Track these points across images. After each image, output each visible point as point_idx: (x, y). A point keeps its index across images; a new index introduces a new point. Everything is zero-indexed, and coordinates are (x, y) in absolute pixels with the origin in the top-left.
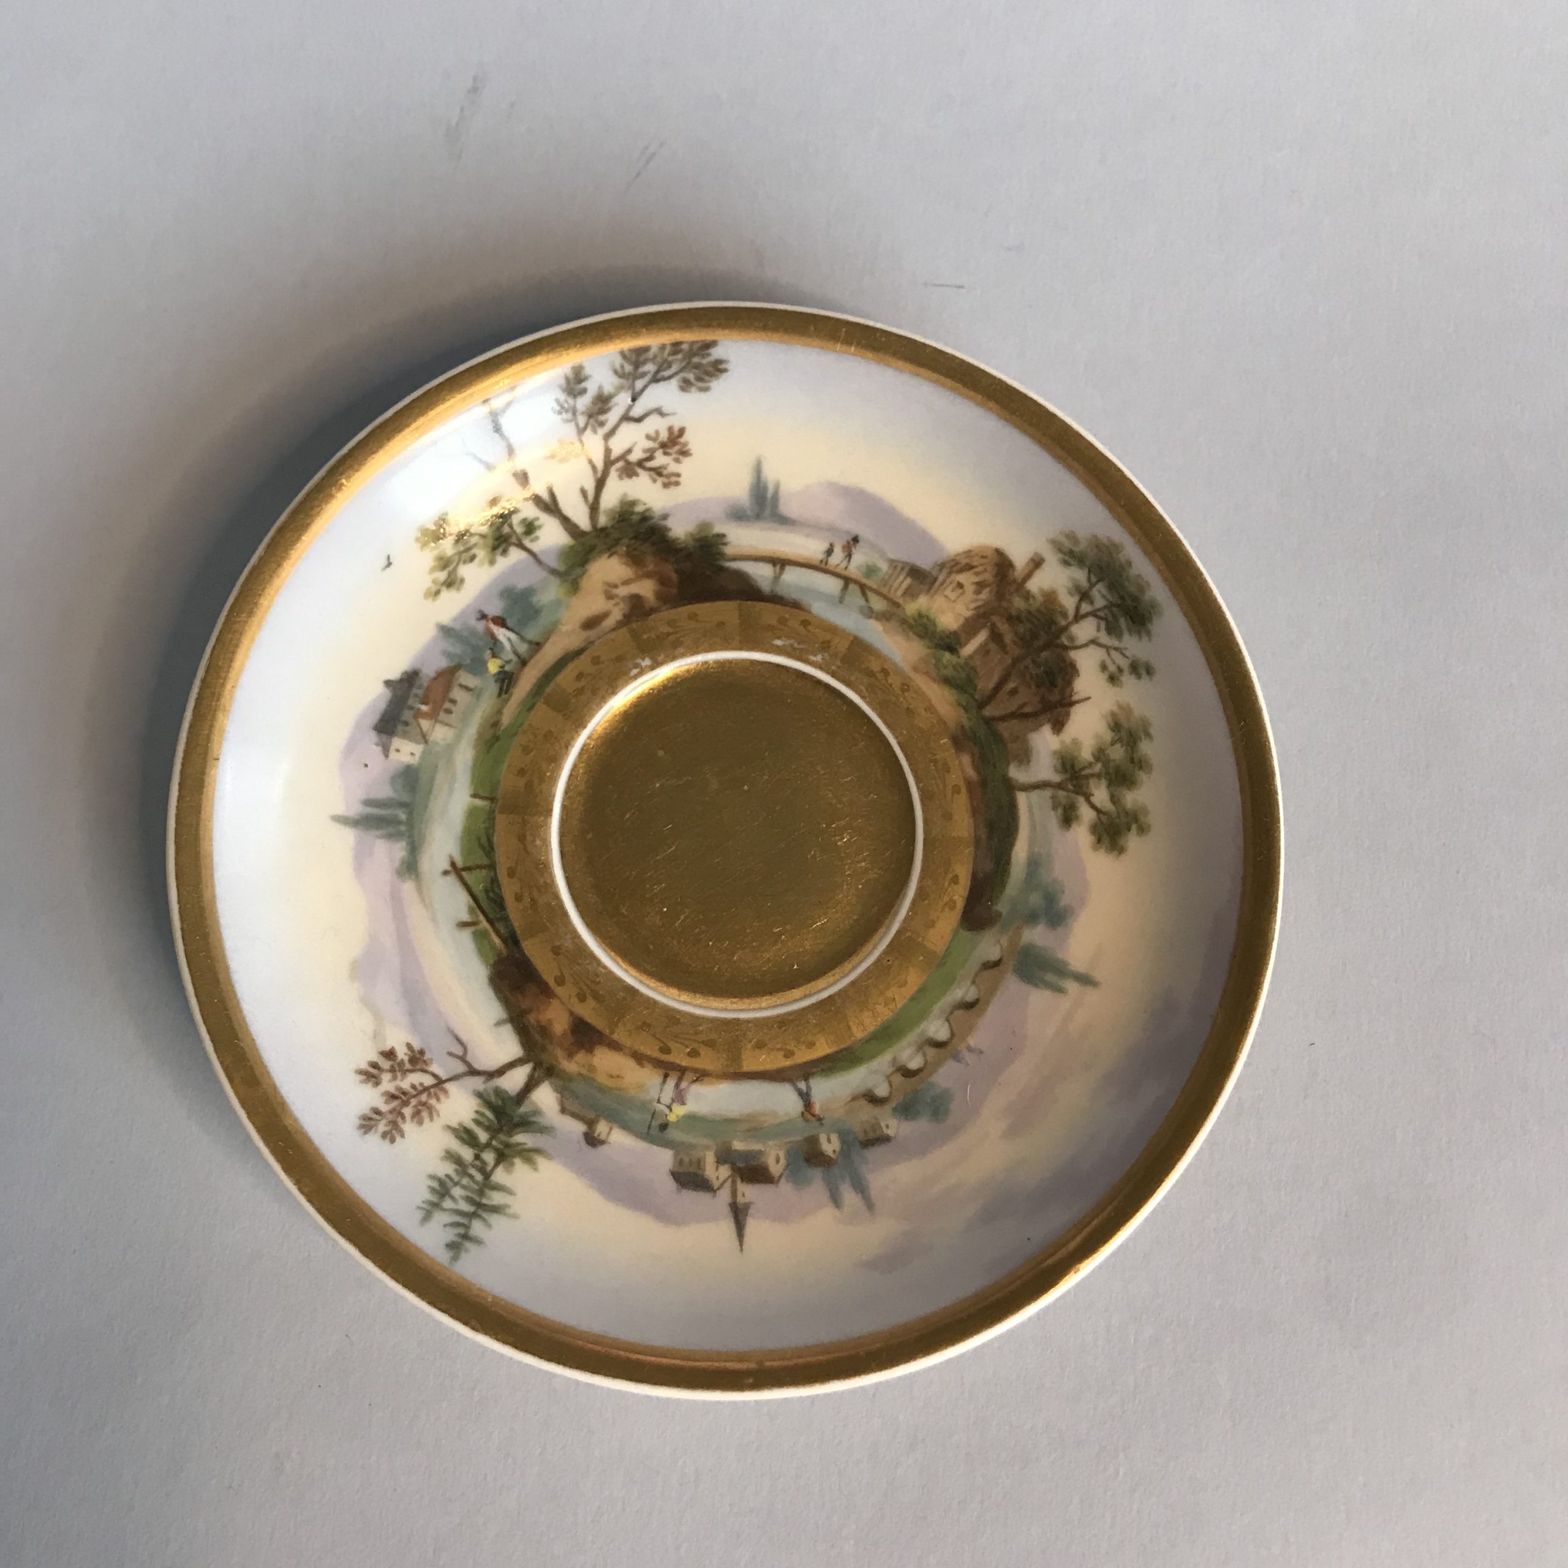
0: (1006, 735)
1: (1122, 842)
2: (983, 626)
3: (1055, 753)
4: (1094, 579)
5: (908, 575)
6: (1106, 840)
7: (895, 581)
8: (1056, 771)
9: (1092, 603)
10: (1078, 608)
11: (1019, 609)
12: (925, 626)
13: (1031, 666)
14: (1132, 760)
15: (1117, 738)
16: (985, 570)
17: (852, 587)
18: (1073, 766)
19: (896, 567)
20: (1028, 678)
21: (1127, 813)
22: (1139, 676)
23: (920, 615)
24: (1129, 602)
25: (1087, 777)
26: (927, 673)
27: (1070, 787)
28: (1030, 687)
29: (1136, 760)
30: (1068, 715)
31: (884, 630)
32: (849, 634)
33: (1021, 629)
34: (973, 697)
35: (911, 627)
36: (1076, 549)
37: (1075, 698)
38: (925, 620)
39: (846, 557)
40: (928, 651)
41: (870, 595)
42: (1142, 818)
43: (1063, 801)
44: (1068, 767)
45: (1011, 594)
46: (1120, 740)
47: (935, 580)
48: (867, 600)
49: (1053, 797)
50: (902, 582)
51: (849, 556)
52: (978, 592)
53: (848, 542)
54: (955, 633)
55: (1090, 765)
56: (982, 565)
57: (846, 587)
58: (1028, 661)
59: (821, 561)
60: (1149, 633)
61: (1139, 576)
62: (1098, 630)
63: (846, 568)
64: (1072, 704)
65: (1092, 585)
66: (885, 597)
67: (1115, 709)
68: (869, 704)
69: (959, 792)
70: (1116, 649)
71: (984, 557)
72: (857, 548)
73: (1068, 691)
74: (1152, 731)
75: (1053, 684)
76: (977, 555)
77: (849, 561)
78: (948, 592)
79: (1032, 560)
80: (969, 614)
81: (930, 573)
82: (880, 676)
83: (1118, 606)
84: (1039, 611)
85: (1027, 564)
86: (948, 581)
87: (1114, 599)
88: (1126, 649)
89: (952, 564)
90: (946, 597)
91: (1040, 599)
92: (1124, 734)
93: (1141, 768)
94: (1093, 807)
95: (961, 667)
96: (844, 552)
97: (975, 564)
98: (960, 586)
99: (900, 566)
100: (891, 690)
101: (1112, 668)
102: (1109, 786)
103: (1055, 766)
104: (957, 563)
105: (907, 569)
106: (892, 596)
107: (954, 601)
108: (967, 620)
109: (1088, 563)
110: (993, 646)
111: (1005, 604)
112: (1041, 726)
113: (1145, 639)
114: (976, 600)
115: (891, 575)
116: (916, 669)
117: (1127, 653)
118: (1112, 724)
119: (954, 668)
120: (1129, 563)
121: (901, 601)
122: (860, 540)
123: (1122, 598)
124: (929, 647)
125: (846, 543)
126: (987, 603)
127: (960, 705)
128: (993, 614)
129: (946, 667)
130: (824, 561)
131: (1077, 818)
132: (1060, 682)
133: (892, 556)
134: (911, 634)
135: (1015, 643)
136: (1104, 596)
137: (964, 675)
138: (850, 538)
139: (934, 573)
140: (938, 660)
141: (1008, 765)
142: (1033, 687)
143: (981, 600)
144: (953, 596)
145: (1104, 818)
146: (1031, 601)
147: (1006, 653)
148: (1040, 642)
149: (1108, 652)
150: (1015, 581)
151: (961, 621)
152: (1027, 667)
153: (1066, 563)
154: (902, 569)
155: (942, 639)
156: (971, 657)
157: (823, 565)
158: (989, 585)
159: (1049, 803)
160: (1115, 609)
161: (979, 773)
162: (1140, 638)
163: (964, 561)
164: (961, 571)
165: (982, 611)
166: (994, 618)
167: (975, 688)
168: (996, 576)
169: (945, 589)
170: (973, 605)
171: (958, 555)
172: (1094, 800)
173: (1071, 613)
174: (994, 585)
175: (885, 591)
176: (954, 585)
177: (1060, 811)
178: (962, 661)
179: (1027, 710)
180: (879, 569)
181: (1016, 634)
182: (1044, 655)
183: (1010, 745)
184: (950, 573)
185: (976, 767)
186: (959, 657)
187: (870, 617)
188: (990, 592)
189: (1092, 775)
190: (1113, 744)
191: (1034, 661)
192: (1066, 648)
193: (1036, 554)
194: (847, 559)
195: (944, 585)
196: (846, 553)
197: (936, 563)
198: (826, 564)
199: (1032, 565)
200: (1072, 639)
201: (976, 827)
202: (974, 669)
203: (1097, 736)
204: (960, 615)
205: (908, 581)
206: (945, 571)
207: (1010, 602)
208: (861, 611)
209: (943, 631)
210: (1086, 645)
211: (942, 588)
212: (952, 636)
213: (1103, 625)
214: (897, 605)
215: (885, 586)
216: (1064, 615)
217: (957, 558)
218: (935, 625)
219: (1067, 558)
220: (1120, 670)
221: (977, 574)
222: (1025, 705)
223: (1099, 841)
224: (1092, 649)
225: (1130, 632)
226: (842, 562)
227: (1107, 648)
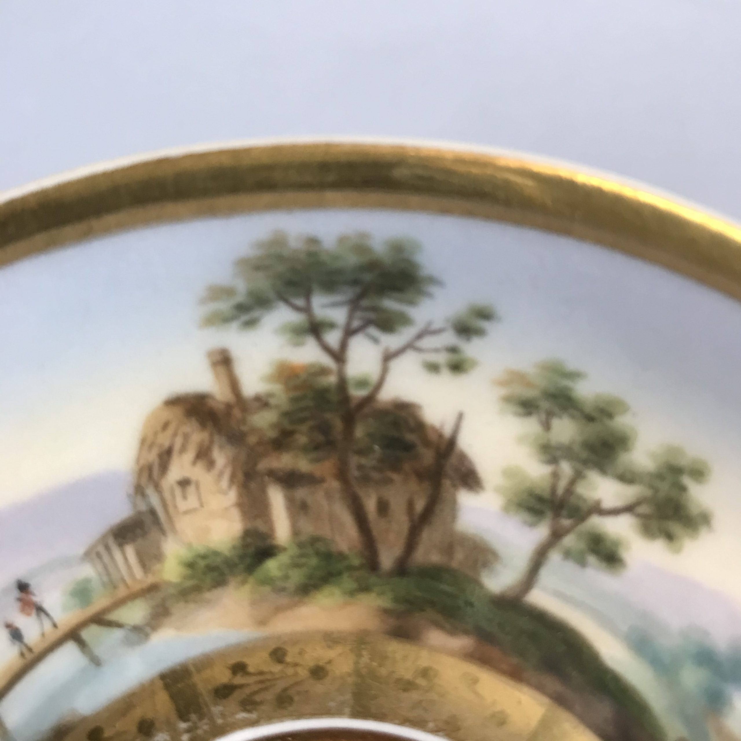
0: (435, 558)
1: (694, 510)
2: (263, 491)
3: (506, 509)
4: (300, 302)
5: (121, 545)
6: (675, 527)
7: (119, 570)
8: (532, 525)
9: (332, 326)
10: (327, 349)
11: (274, 426)
12: (211, 569)
13: (363, 461)
14: (590, 419)
15: (543, 416)
16: (186, 437)
17: (86, 634)
18: (540, 499)
19: (99, 555)
20: (376, 475)
21: (659, 476)
22: (479, 332)
23: (191, 565)
24: (368, 277)
25: (569, 491)
26: (279, 610)
27: (566, 522)
28: (390, 481)
29: (595, 414)
30: (463, 458)
31: (178, 629)
32: (152, 682)
33: (302, 439)
34: (350, 568)
35: (197, 589)
36: (240, 298)
37: (447, 431)
38: (202, 563)
39: (38, 615)
40: (247, 587)
41: (113, 616)
42: (683, 462)
43: (582, 545)
44: (538, 506)
45: (244, 421)
46: (550, 414)
47: (153, 512)
48: (119, 625)
49: (567, 554)
50: (126, 559)
51: (40, 610)
52: (211, 464)
53: (20, 600)
54: (247, 534)
55: (555, 475)
56: (175, 435)
57: (81, 643)
58: (354, 460)
59: (22, 655)
60: (432, 280)
61: (342, 240)
62: (376, 341)
63: (55, 626)
64: (452, 443)
65: (307, 310)
66: (132, 597)
67: (503, 392)
68: (269, 719)
69: (475, 681)
70: (420, 336)
71: (165, 426)
72: (35, 592)
73: (433, 437)
74: (571, 365)
75: (409, 448)
76: (156, 434)
77: (47, 615)
78: (182, 505)
79: (215, 364)
80: (232, 496)
81: (140, 513)
82: (239, 680)
83: (361, 296)
84: (294, 400)
85: (217, 375)
86: (167, 495)
87: (348, 293)
88: (429, 323)
89: (145, 475)
90: (187, 512)
91: (277, 388)
92: (545, 405)
93: (610, 416)
94: (615, 512)
95: (302, 556)
96: (29, 615)
97: (167, 444)
98: (184, 483)
99: (101, 549)
100: (269, 677)
101: (442, 358)
102: (603, 470)
103: (525, 523)
104: (150, 468)
105: (111, 542)
106: (137, 587)
107: (202, 505)
108: (240, 505)
109: (272, 295)
110: (301, 493)
111: (252, 440)
112: (454, 502)
113: (433, 289)
114: (221, 474)
115: (105, 567)
116: (262, 622)
117: (436, 326)
118: (520, 410)
119: (296, 565)
120: (313, 241)
121: (151, 580)
122: (26, 582)
123: (355, 282)
124: (244, 582)
125: (18, 604)
126: (234, 462)
127: (352, 593)
128: (255, 464)
129: (286, 577)
130: (25, 651)
131: (617, 544)
132: (410, 437)
133: (81, 551)
134: (208, 595)
135: (317, 460)
136: (335, 305)
137: (314, 561)
138: (16, 593)
139: (143, 507)
140: (268, 581)
141: (480, 586)
142: (395, 476)
143: (225, 467)
144: (192, 501)
145: (643, 509)
146: (273, 401)
147: (322, 480)
148: (338, 425)
149: (419, 350)
150: (229, 406)
151: (235, 514)
152: (360, 467)
153: (251, 324)
154: (107, 548)
155: (242, 557)
156: (296, 532)
157: (29, 656)
158: (211, 442)
159: (570, 567)
160: (365, 303)
161: (466, 632)
162: (430, 295)
163: (152, 457)
164: (164, 467)
165: (240, 476)
166: (263, 465)
167: (342, 556)
168: (203, 425)
169: (175, 507)
170: (225, 482)
171: (138, 460)
172: (608, 502)
173: (327, 361)
174: (216, 438)
175: (122, 592)
176: (178, 492)
177: (592, 559)
178: (294, 551)
179: (420, 506)
180: (87, 581)
181: (305, 449)
182: (359, 432)
183: (454, 564)
184: (157, 487)
185: (453, 632)
186: (285, 549)
187: (147, 636)
188: (221, 447)
189: (573, 482)
190: (547, 426)
191: (361, 452)
192: (370, 399)
193: (210, 354)
194: (43, 615)
195: (169, 502)
196: (34, 612)
197: (129, 496)
198: (30, 650)
199: (221, 369)
200: (362, 383)
201: (540, 688)
202: (315, 540)
203: (521, 440)
204: (226, 509)
205: (130, 550)
206: (150, 491)
207: (254, 430)
208: (129, 643)
209: (234, 547)
210: (385, 371)
211: (171, 509)
212: (249, 540)
213: (373, 331)
214: (153, 588)
215: (115, 587)
216: (323, 371)
217: (142, 462)
218: (216, 553)
219: (245, 318)
220: (453, 350)
221: (183, 449)
222: (410, 505)
223: (670, 537)
224: (396, 365)
225: (412, 303)
226: (42, 624)
227: (410, 346)
